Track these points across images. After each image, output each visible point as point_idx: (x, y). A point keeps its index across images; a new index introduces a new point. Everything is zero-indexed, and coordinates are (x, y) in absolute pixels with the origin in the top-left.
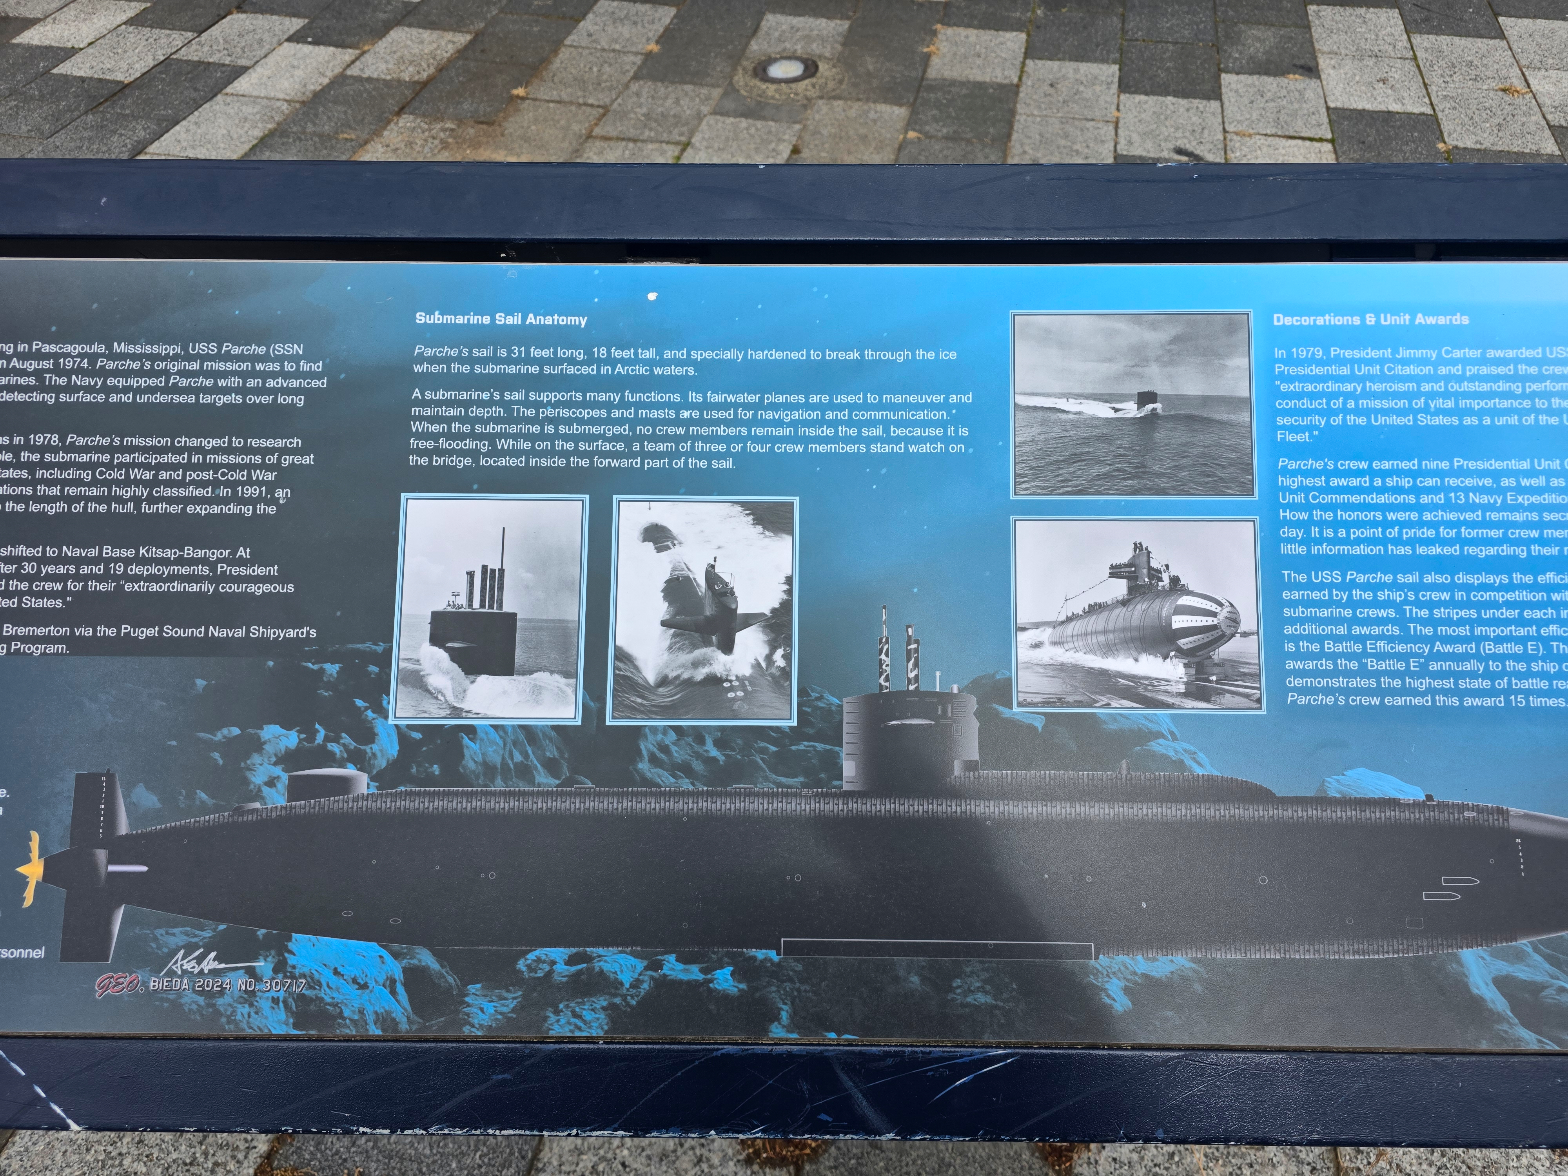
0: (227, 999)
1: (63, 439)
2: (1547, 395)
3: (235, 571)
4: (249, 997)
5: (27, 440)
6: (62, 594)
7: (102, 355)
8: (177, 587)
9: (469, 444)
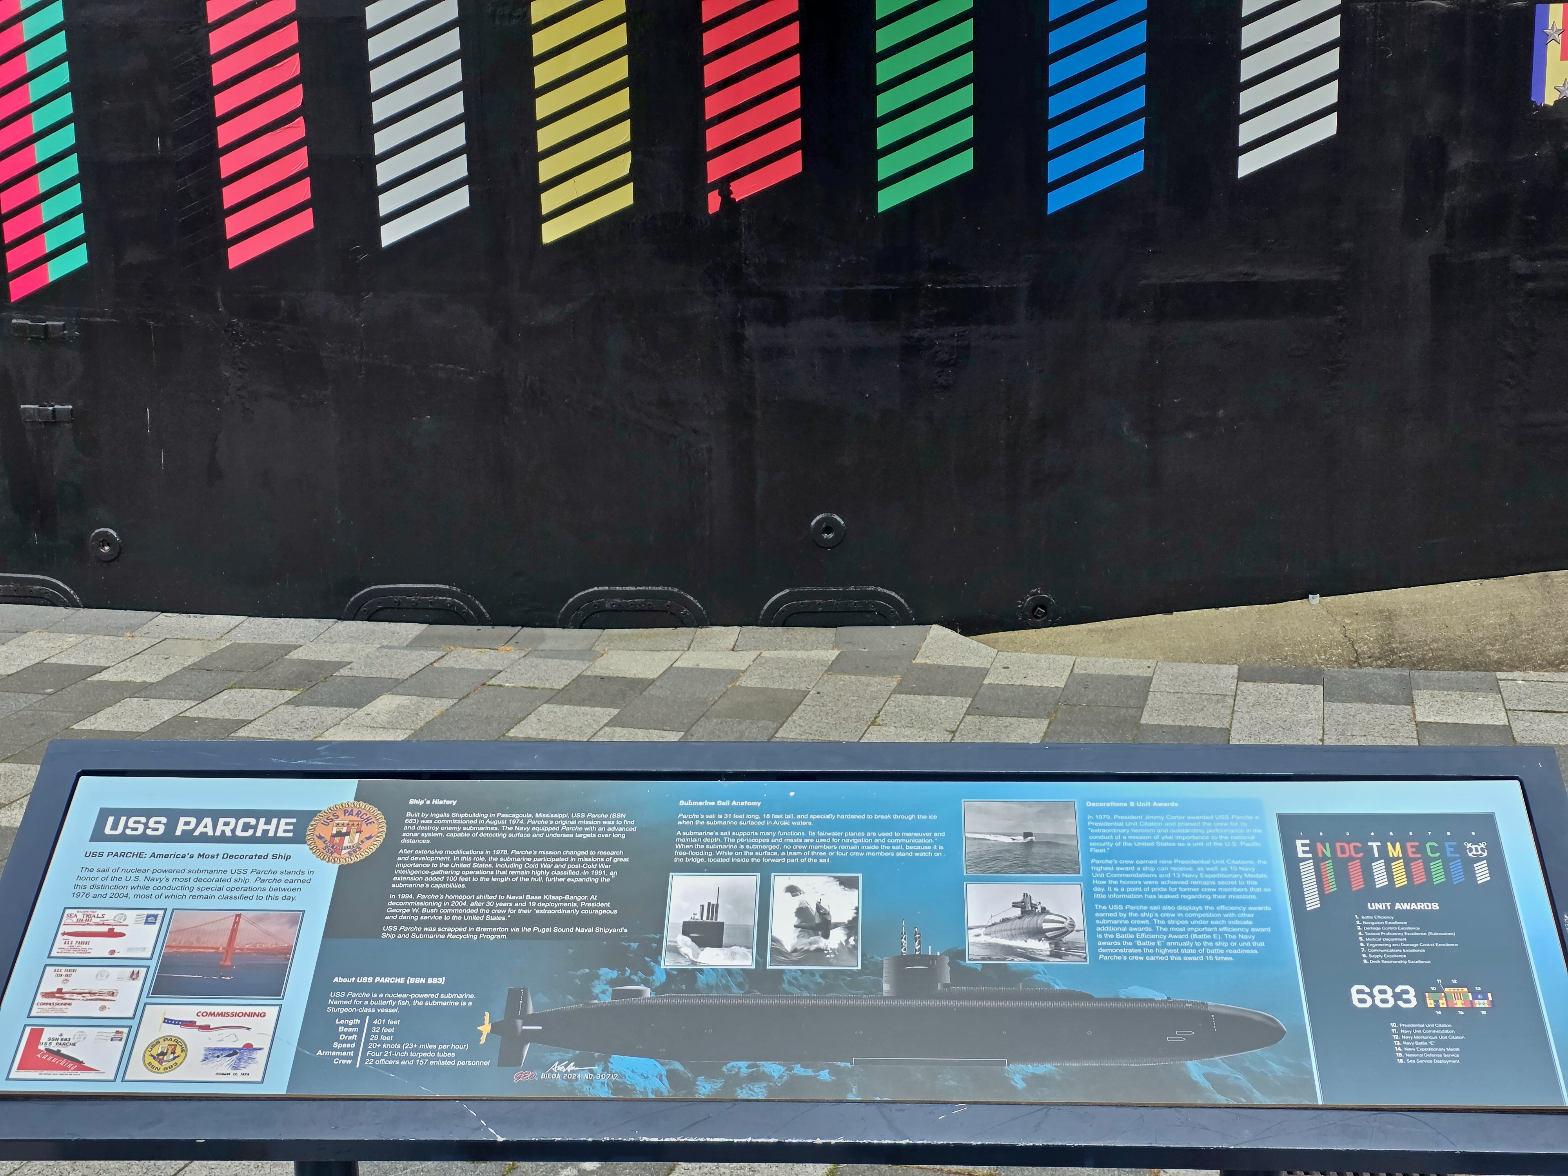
0: (579, 1082)
1: (509, 852)
2: (1218, 834)
3: (589, 905)
4: (590, 1082)
5: (492, 852)
6: (506, 915)
7: (530, 818)
8: (561, 912)
9: (702, 853)
